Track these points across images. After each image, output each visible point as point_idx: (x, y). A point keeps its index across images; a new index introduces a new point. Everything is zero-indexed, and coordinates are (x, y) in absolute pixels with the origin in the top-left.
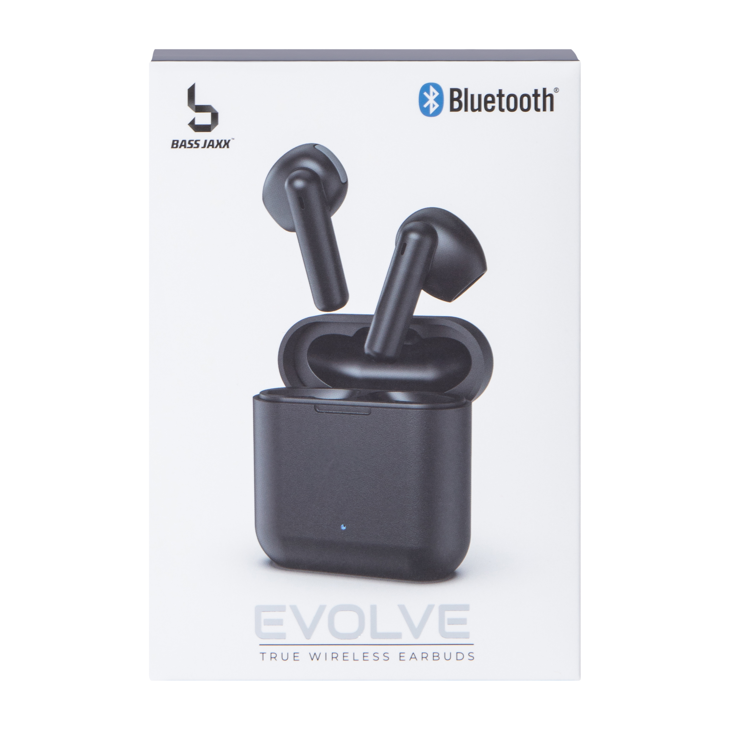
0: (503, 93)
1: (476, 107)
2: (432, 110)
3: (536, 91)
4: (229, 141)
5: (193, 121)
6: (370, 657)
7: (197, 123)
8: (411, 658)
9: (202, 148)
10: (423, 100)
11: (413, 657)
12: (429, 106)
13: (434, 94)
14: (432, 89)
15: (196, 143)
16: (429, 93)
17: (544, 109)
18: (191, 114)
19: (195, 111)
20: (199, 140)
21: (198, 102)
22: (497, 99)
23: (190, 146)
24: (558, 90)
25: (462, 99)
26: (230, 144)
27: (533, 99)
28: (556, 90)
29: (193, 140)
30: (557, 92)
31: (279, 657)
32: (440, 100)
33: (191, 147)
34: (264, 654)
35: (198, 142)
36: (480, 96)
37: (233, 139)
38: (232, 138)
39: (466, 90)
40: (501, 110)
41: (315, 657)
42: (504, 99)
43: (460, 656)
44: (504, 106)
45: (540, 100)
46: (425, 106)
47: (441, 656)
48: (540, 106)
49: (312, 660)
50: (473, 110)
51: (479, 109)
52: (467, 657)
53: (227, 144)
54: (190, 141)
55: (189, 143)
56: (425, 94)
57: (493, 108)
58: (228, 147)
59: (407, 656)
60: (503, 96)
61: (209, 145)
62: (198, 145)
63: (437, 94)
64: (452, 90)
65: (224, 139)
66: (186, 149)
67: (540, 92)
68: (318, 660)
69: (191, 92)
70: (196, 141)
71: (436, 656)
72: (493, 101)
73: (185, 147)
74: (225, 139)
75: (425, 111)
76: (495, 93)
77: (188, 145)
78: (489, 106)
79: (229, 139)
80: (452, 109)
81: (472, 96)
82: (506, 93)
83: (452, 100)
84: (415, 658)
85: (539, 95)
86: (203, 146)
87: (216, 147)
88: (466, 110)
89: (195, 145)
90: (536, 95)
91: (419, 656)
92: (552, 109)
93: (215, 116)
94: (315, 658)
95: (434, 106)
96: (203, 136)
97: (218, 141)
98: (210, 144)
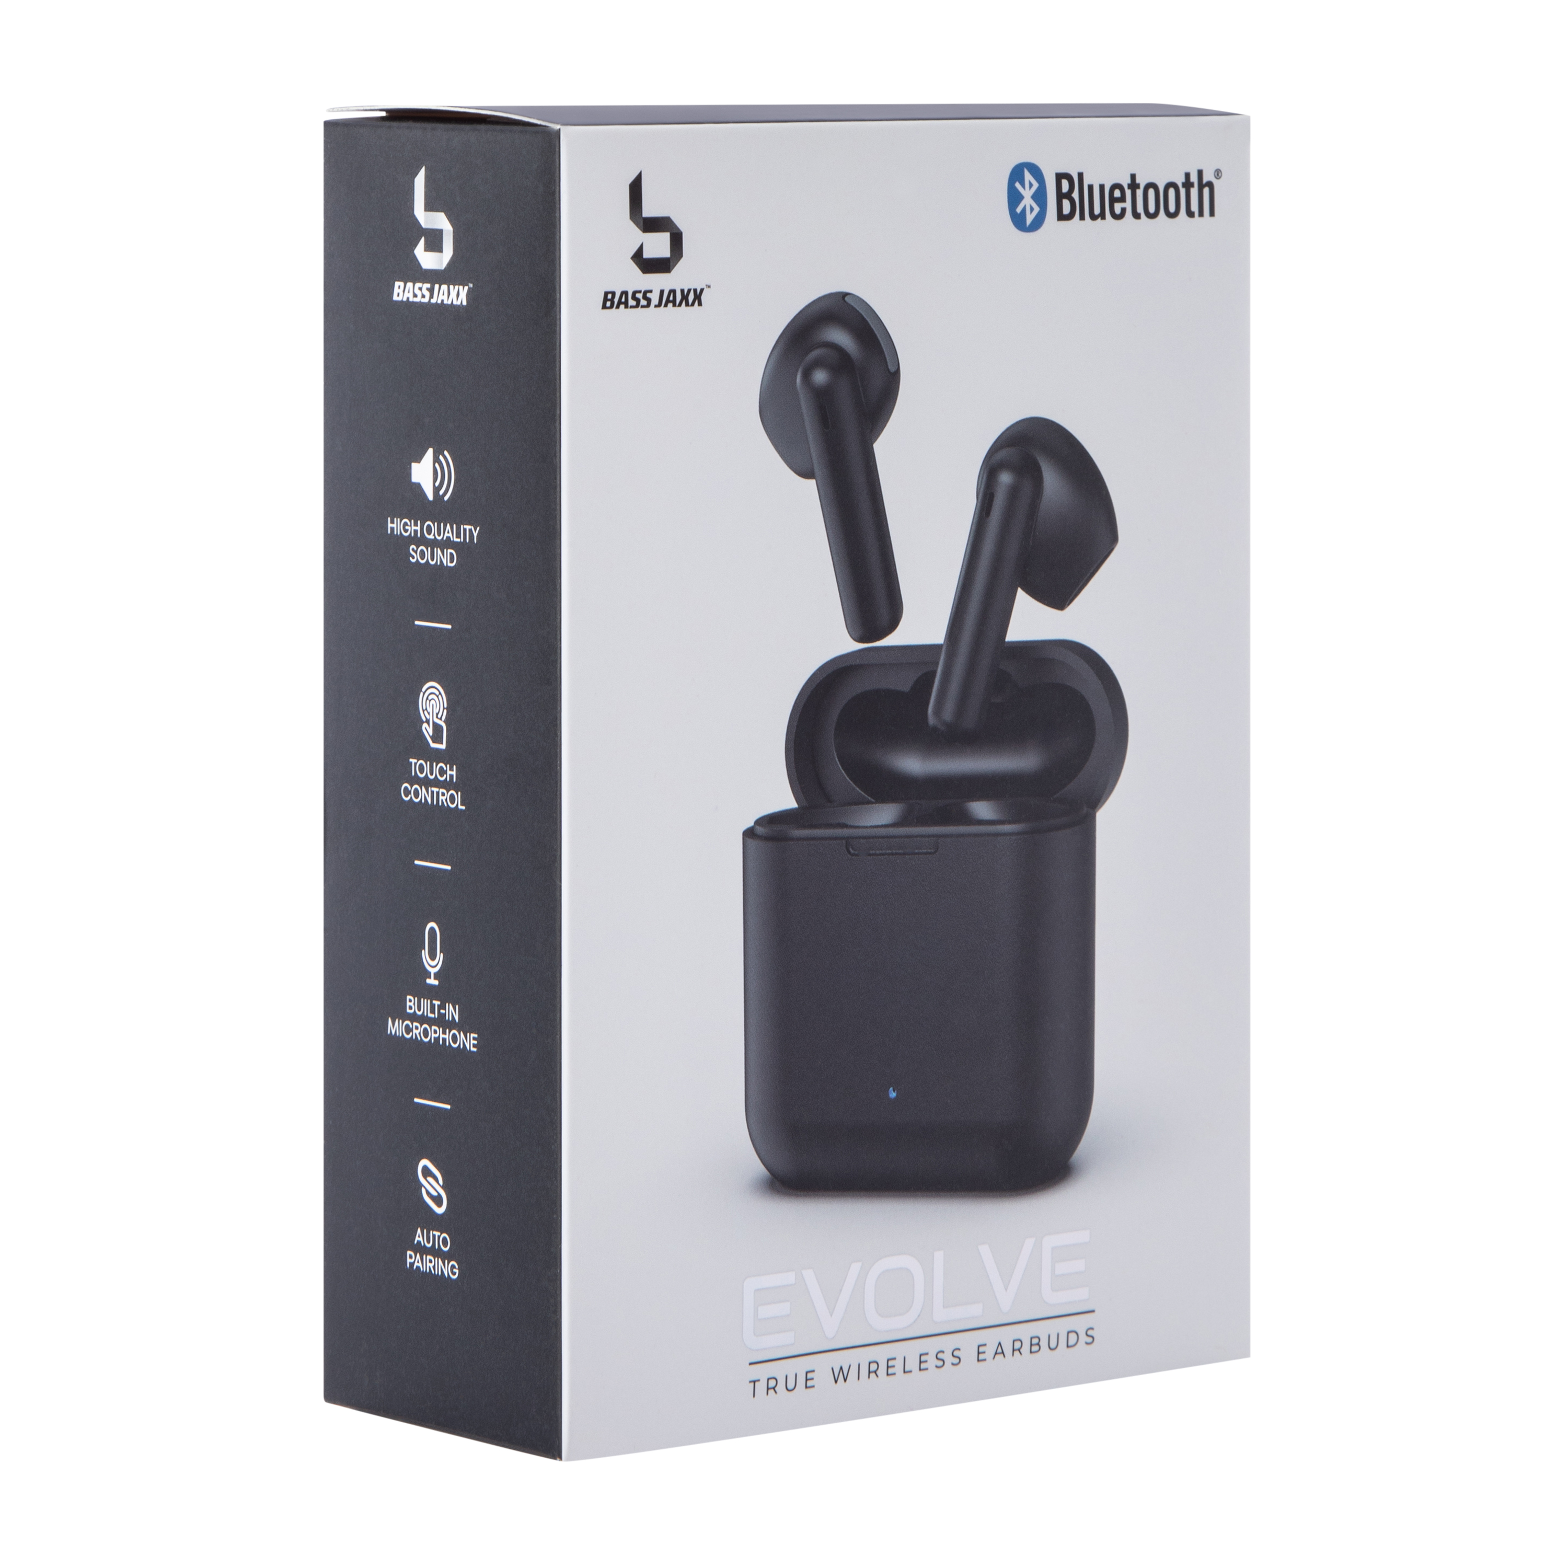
0: (1138, 181)
1: (1097, 211)
2: (1030, 218)
3: (1187, 175)
4: (702, 290)
5: (640, 251)
6: (932, 1361)
7: (647, 255)
8: (996, 1353)
9: (656, 306)
10: (1014, 198)
11: (1000, 1351)
12: (1024, 210)
13: (1031, 185)
14: (1028, 177)
15: (645, 297)
16: (1023, 186)
17: (1201, 214)
18: (635, 237)
19: (642, 229)
20: (651, 291)
21: (649, 211)
22: (1128, 193)
23: (634, 303)
24: (1220, 175)
25: (1075, 195)
26: (703, 297)
27: (1183, 192)
28: (1218, 174)
29: (640, 292)
30: (1218, 177)
31: (781, 1387)
32: (1040, 197)
33: (637, 306)
34: (756, 1383)
35: (649, 295)
36: (1102, 187)
37: (709, 287)
38: (706, 285)
39: (1081, 175)
40: (1136, 216)
41: (840, 1375)
42: (1140, 193)
43: (1073, 1337)
44: (1140, 209)
45: (1194, 192)
46: (1019, 210)
47: (1044, 1343)
48: (1195, 207)
49: (836, 1382)
50: (1093, 217)
51: (1102, 216)
52: (1083, 1338)
53: (698, 297)
54: (634, 293)
55: (634, 298)
56: (1018, 185)
57: (1124, 210)
58: (700, 304)
59: (990, 1350)
60: (1138, 186)
61: (668, 301)
62: (649, 301)
63: (1036, 185)
64: (1060, 177)
65: (692, 287)
66: (629, 310)
67: (1194, 178)
68: (845, 1380)
69: (636, 189)
70: (646, 292)
71: (1035, 1344)
72: (1122, 199)
73: (626, 307)
74: (695, 287)
75: (1019, 221)
76: (1125, 182)
77: (632, 302)
78: (1118, 207)
79: (702, 287)
80: (1061, 217)
81: (1091, 188)
82: (1142, 181)
83: (1060, 196)
84: (1003, 1353)
85: (1192, 185)
86: (657, 303)
87: (680, 305)
88: (1082, 218)
89: (643, 302)
90: (1188, 185)
91: (1008, 1349)
92: (1212, 213)
93: (677, 240)
94: (841, 1378)
95: (1032, 209)
96: (657, 282)
97: (682, 291)
98: (670, 299)
